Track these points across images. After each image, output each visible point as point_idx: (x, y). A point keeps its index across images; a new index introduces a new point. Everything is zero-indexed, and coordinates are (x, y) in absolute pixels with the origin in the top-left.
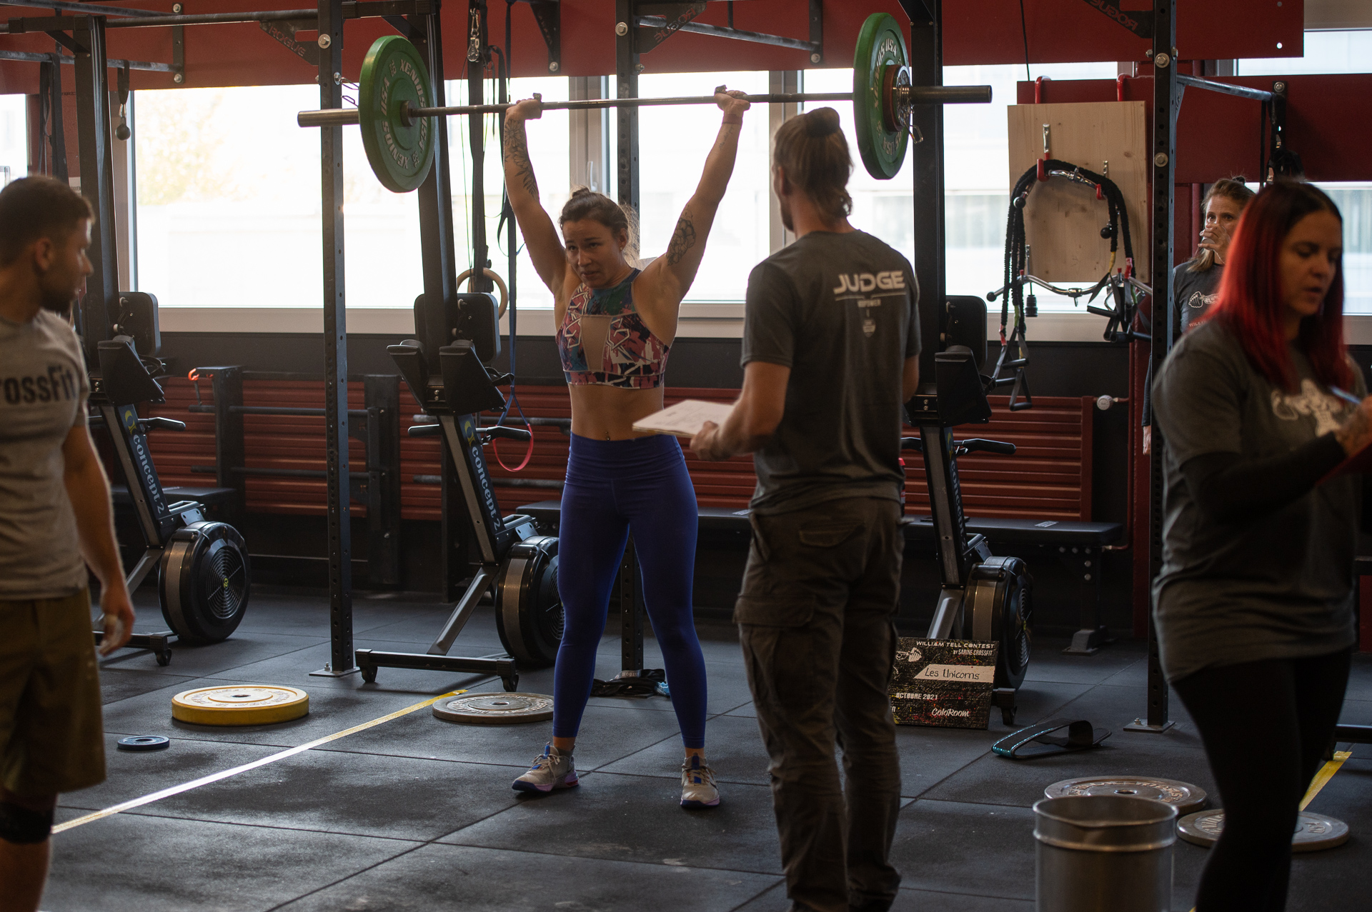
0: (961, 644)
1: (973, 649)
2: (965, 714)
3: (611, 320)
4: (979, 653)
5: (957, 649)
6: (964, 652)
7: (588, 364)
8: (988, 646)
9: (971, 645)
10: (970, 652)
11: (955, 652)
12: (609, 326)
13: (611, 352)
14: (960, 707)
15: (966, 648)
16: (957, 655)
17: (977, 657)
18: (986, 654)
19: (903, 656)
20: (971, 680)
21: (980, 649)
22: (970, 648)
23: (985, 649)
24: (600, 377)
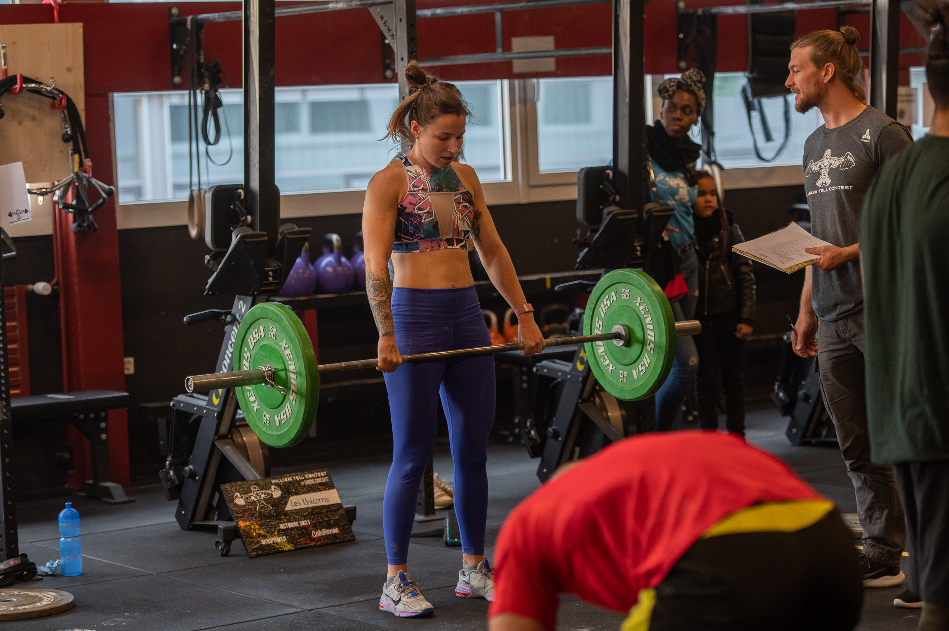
0: (303, 476)
1: (314, 478)
2: (335, 531)
3: (453, 196)
4: (319, 481)
5: (303, 480)
6: (308, 482)
7: (440, 232)
8: (322, 474)
9: (310, 476)
10: (312, 482)
11: (302, 483)
12: (453, 200)
13: (459, 221)
14: (329, 527)
15: (308, 479)
16: (305, 485)
17: (320, 484)
18: (324, 481)
19: (269, 494)
20: (325, 503)
21: (318, 477)
22: (311, 478)
23: (322, 477)
24: (450, 242)
